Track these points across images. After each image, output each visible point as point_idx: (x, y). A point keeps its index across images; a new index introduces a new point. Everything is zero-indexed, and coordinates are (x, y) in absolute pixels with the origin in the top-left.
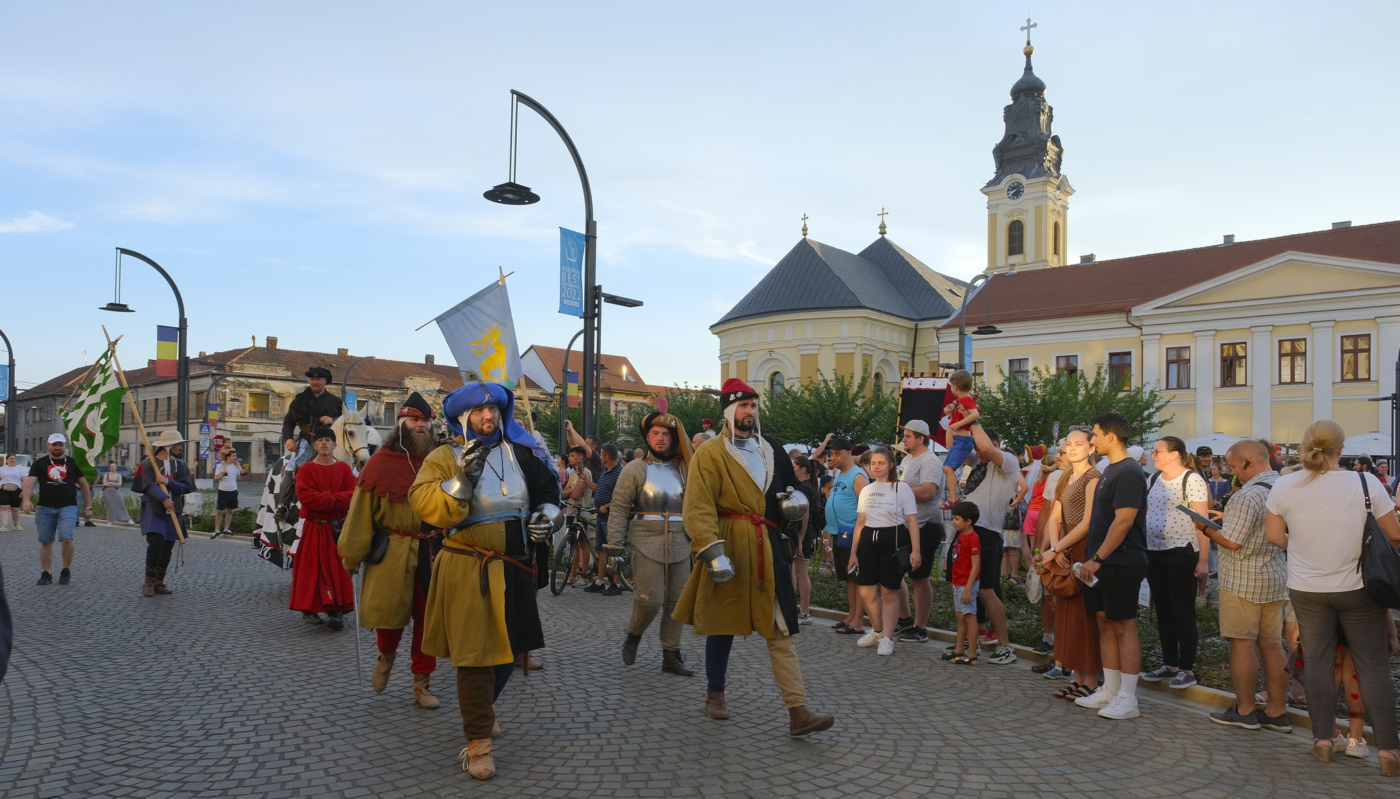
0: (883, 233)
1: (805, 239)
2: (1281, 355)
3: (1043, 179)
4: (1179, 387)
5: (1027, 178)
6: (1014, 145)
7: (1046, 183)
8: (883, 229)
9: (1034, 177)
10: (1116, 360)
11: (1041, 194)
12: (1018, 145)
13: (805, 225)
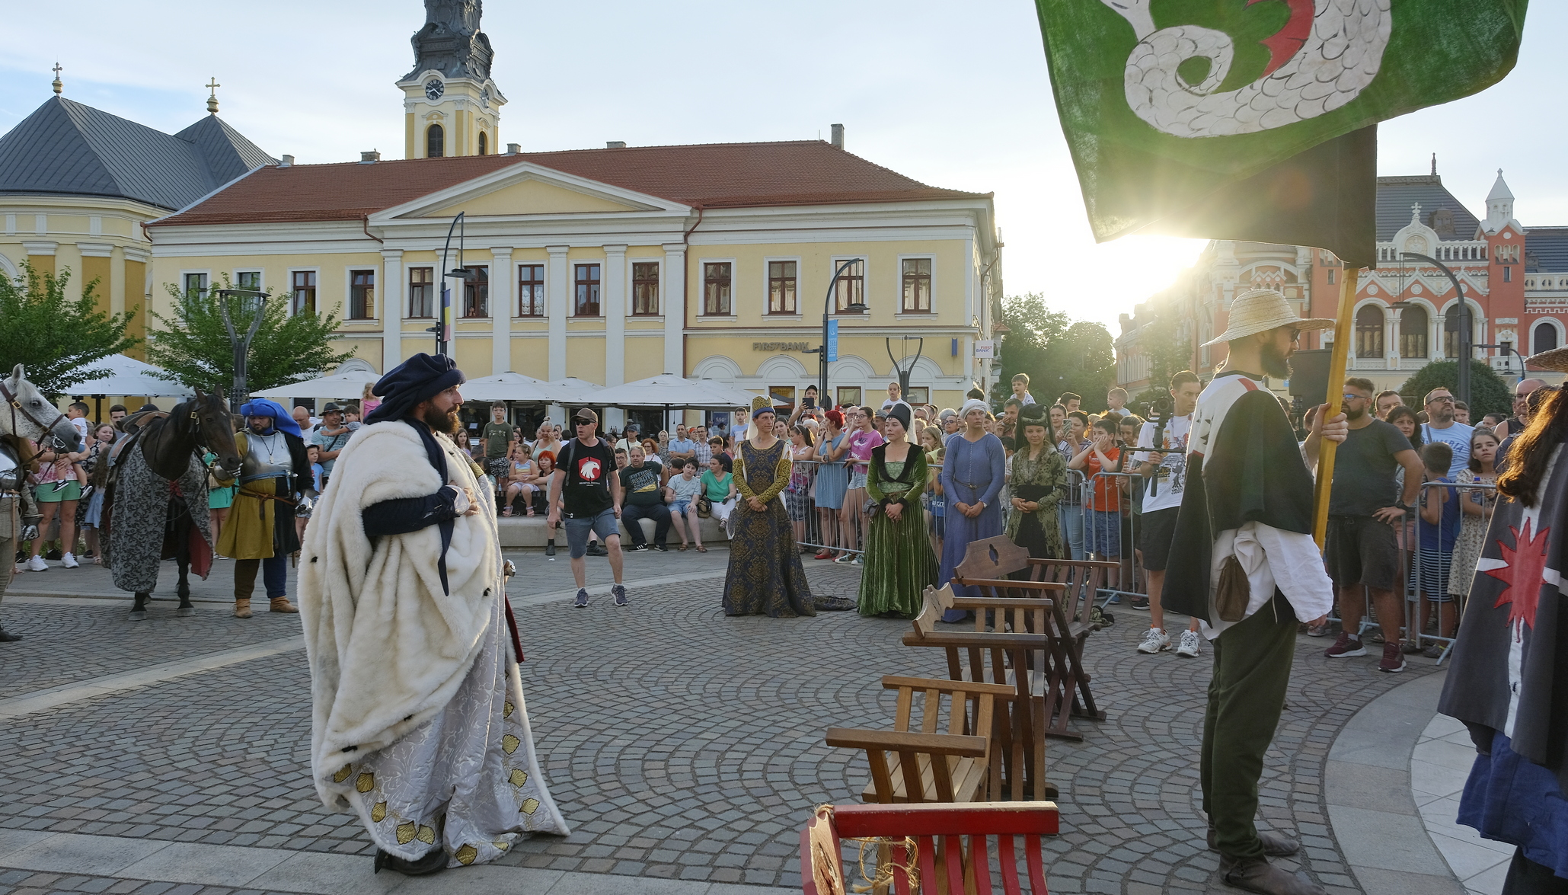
0: (213, 110)
1: (56, 98)
2: (522, 283)
3: (463, 80)
4: (422, 317)
5: (446, 76)
6: (433, 36)
7: (467, 85)
8: (212, 105)
9: (454, 76)
10: (360, 280)
11: (461, 97)
12: (438, 37)
13: (57, 78)
